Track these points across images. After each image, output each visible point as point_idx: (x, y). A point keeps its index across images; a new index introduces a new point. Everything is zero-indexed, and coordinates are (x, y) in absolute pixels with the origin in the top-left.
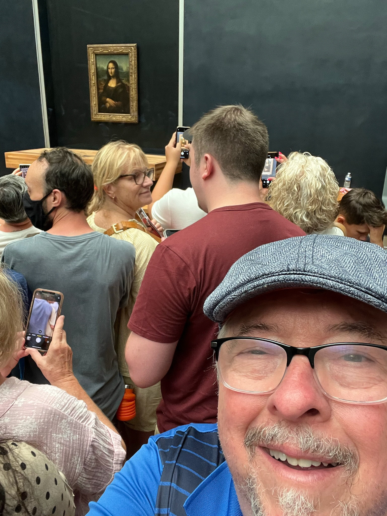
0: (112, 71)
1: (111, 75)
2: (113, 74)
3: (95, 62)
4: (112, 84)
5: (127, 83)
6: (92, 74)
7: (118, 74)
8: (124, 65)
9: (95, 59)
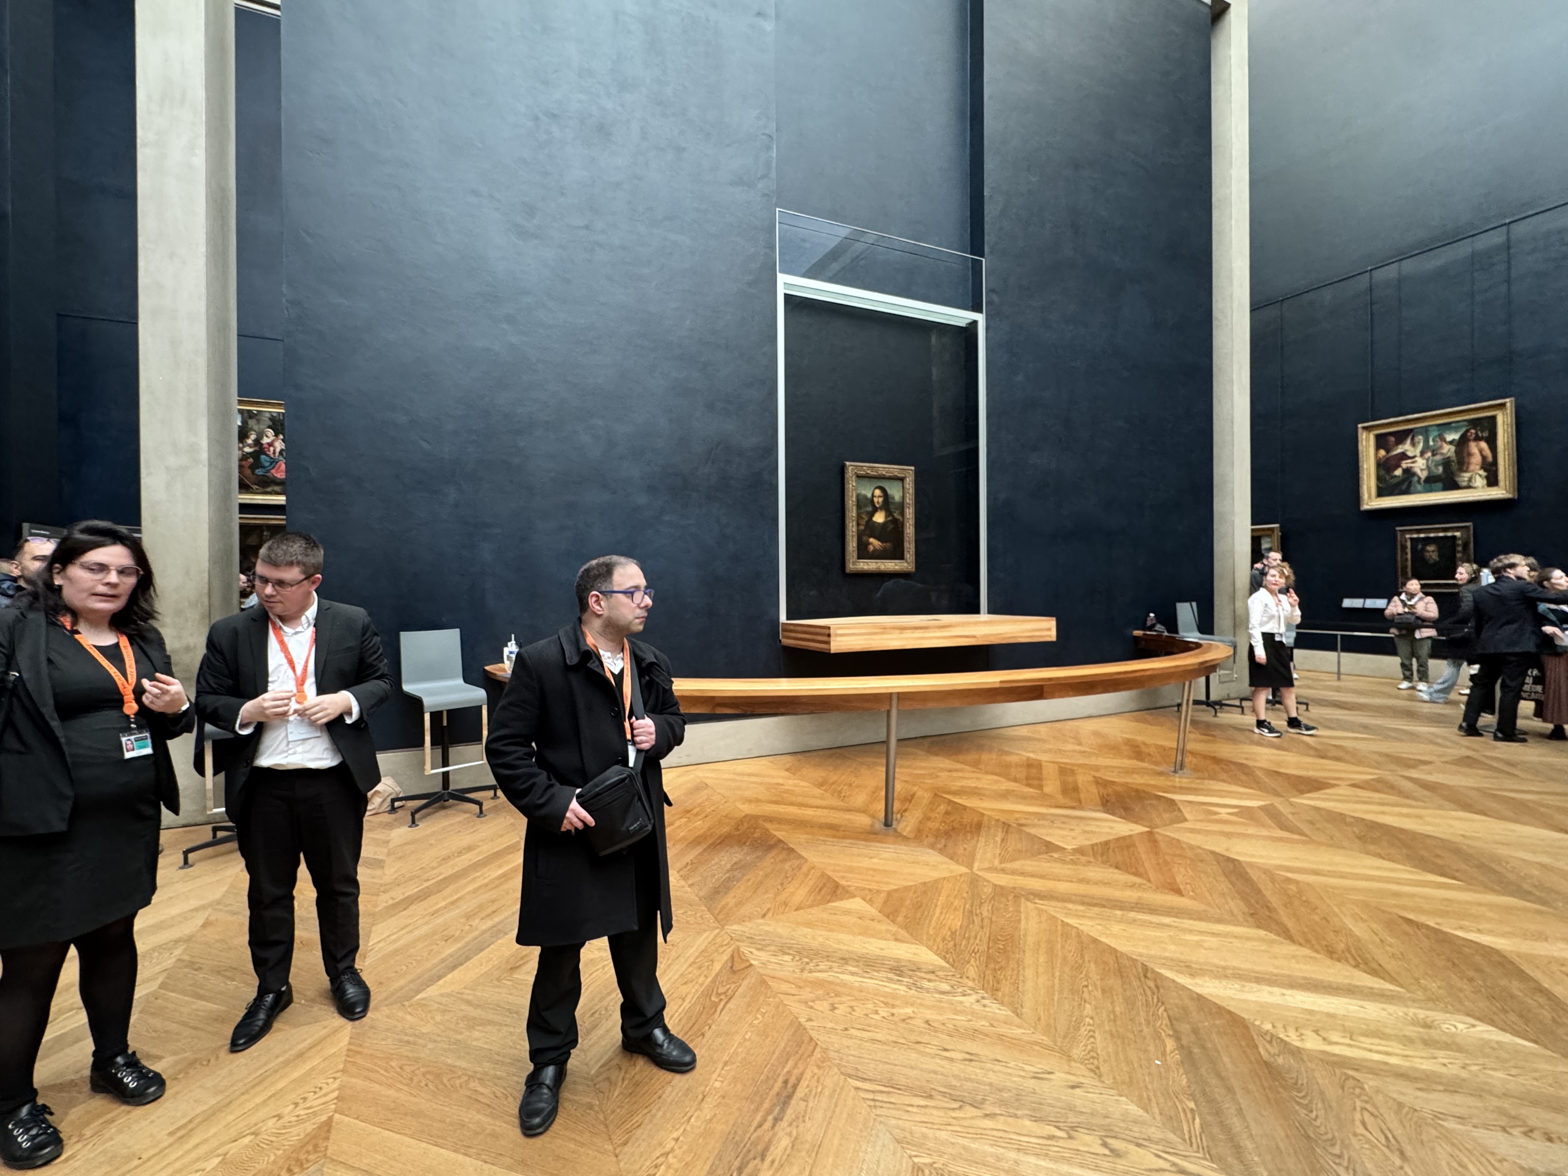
0: (879, 501)
1: (877, 506)
2: (881, 504)
3: (856, 487)
4: (879, 518)
5: (900, 517)
6: (852, 504)
7: (887, 503)
8: (895, 493)
9: (856, 483)
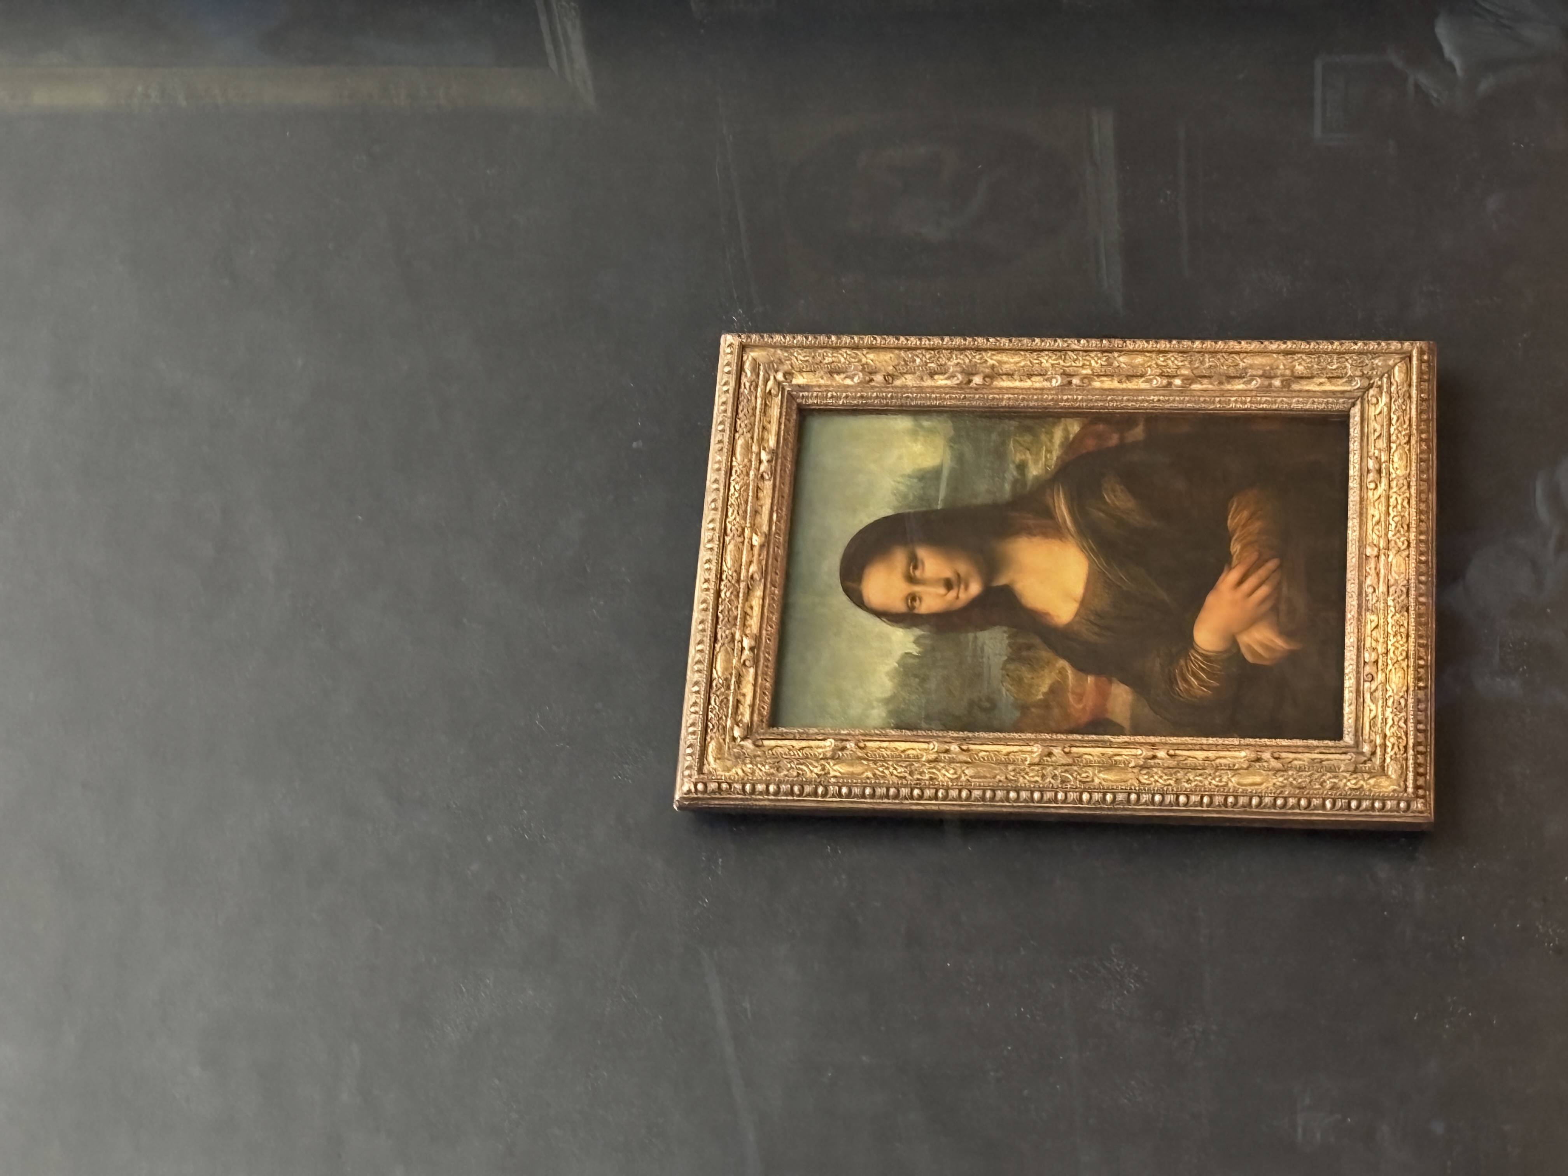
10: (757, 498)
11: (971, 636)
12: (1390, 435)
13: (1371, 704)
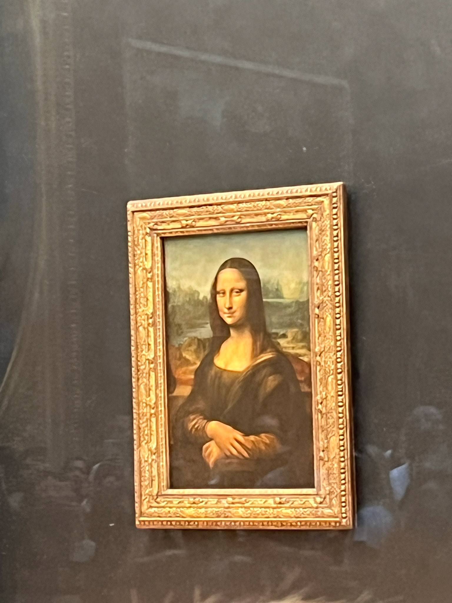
0: (232, 304)
1: (229, 321)
2: (238, 314)
3: (158, 271)
4: (235, 357)
6: (145, 323)
9: (158, 258)
10: (257, 215)
11: (208, 321)
12: (298, 508)
13: (178, 501)
